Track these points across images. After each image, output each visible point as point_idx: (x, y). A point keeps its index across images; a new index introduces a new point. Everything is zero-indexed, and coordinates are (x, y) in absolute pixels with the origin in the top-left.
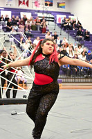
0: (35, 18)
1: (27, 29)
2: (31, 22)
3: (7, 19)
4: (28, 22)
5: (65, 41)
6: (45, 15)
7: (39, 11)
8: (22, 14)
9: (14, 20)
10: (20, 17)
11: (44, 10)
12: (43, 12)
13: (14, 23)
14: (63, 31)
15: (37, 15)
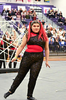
0: (28, 10)
1: (23, 18)
2: (25, 13)
3: (8, 11)
4: (24, 13)
5: (50, 26)
6: (35, 8)
7: (31, 5)
8: (19, 8)
9: (13, 12)
10: (17, 10)
11: (35, 4)
12: (34, 6)
13: (13, 14)
14: (48, 19)
15: (29, 8)
